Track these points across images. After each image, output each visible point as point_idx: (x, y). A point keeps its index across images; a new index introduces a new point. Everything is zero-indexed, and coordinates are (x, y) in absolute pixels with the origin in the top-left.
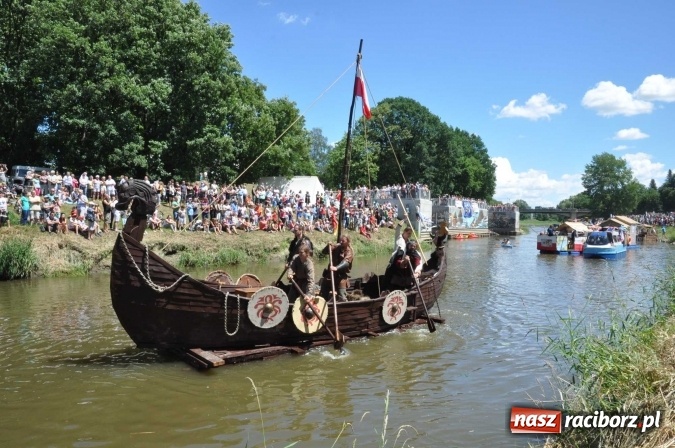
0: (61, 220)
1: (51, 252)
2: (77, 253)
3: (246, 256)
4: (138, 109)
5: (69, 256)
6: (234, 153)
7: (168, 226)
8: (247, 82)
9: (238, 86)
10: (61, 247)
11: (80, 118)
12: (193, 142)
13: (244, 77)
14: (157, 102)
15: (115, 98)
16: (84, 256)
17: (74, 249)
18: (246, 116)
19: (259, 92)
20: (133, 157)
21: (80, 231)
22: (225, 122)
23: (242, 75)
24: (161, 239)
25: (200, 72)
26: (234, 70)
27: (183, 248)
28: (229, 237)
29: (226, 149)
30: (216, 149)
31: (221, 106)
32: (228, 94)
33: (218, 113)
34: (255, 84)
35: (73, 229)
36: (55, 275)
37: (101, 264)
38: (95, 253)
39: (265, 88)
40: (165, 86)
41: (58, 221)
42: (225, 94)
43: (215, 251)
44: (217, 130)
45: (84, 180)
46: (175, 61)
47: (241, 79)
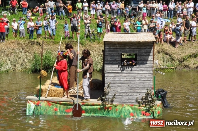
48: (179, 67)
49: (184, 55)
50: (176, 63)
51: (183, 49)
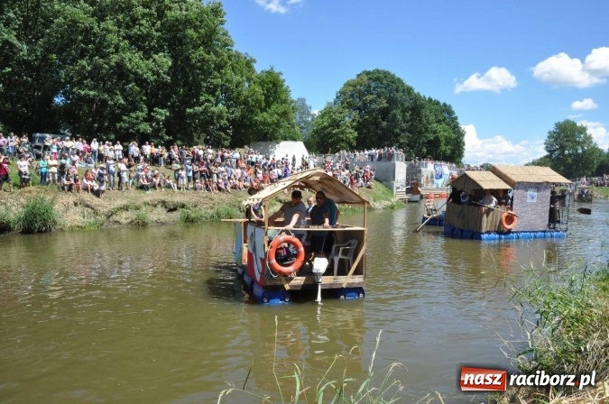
0: (76, 181)
1: (67, 208)
2: (90, 210)
3: (239, 213)
4: (140, 81)
5: (83, 212)
6: (228, 120)
7: (169, 186)
8: (238, 56)
9: (230, 60)
10: (76, 204)
11: (91, 90)
12: (191, 110)
13: (236, 51)
14: (158, 75)
15: (121, 72)
16: (96, 213)
17: (87, 206)
18: (237, 87)
19: (249, 64)
20: (138, 124)
21: (92, 190)
22: (218, 93)
23: (234, 49)
24: (163, 198)
25: (196, 47)
26: (226, 45)
27: (183, 206)
28: (223, 196)
29: (220, 116)
30: (212, 117)
31: (215, 77)
32: (222, 67)
33: (212, 84)
34: (245, 58)
35: (86, 189)
36: (72, 229)
37: (111, 219)
38: (106, 210)
39: (254, 61)
40: (165, 60)
41: (72, 181)
42: (219, 67)
43: (212, 208)
44: (212, 99)
45: (95, 145)
46: (174, 38)
47: (234, 53)
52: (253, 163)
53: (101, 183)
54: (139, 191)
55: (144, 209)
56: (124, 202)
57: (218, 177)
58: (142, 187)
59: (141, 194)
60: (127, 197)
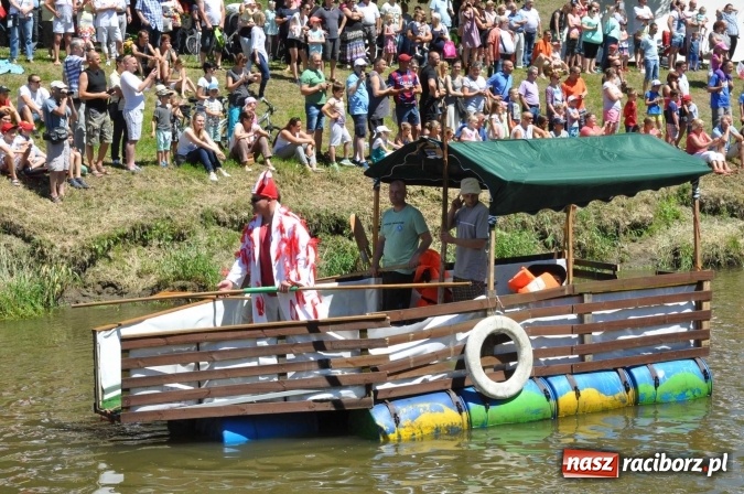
2: (17, 243)
7: (288, 154)
16: (39, 254)
17: (10, 229)
37: (90, 278)
38: (70, 243)
48: (71, 293)
49: (96, 232)
50: (58, 274)
51: (88, 205)
52: (590, 49)
53: (55, 145)
54: (187, 170)
55: (202, 237)
56: (134, 215)
57: (462, 115)
58: (198, 159)
59: (188, 179)
60: (143, 195)
